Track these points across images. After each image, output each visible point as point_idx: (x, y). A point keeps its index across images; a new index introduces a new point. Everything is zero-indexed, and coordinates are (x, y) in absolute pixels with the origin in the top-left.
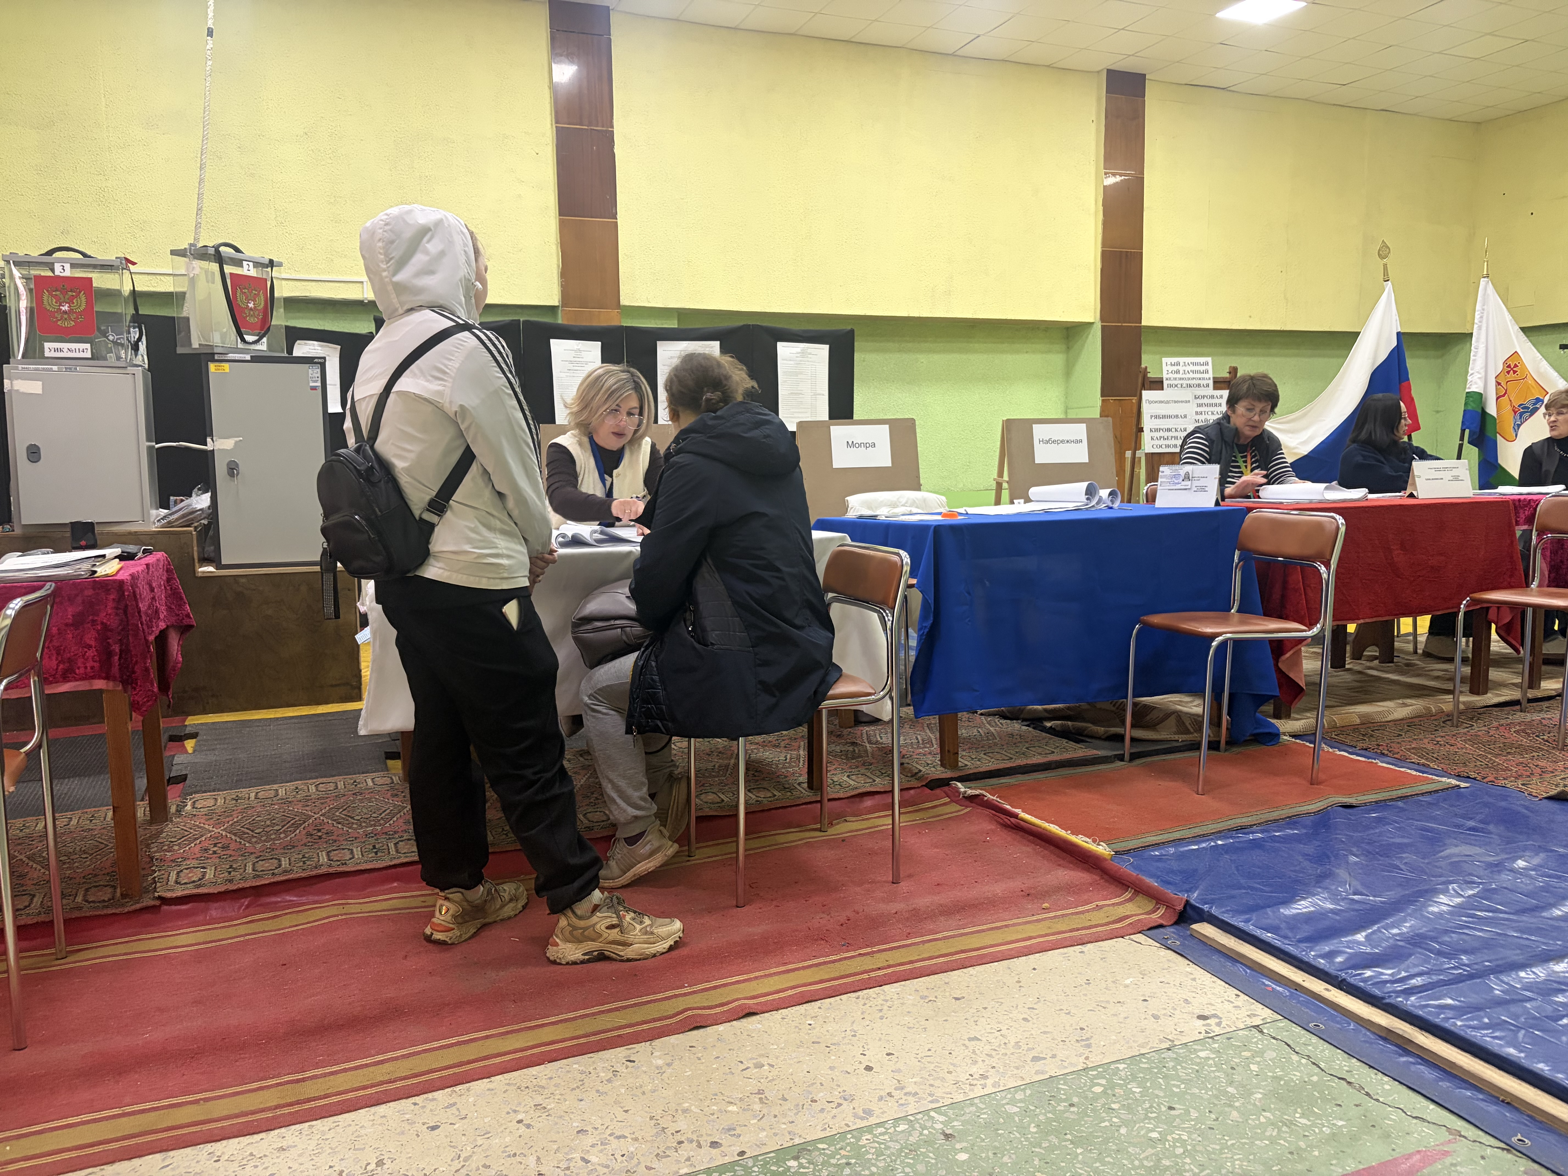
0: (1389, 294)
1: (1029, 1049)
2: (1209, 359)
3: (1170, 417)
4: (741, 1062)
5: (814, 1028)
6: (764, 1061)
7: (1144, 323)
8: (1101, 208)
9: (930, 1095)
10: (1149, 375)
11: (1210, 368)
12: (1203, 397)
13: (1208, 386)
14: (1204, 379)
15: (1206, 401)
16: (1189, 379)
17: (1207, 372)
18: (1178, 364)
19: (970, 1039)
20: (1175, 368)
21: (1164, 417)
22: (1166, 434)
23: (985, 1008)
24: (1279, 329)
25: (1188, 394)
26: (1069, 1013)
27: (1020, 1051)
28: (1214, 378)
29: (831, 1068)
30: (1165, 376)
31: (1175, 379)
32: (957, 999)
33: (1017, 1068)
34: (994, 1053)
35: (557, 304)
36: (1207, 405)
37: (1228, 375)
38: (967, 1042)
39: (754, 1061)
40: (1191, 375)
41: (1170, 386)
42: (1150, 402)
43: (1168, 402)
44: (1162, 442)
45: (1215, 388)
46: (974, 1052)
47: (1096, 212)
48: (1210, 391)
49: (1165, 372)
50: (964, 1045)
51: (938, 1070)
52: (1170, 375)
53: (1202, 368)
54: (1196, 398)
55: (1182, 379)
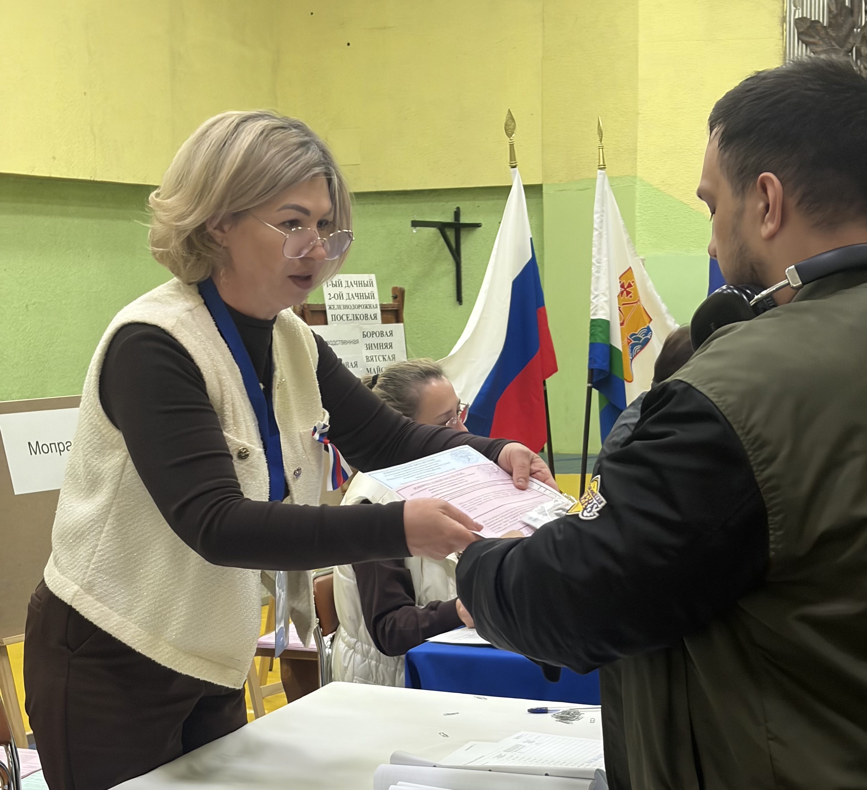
2: (372, 277)
10: (311, 302)
11: (374, 289)
12: (373, 334)
13: (375, 317)
14: (370, 307)
15: (375, 340)
16: (354, 307)
17: (373, 297)
18: (344, 284)
20: (339, 291)
25: (355, 330)
28: (382, 306)
30: (328, 303)
31: (339, 307)
36: (377, 346)
37: (393, 301)
40: (356, 301)
41: (335, 318)
43: (335, 343)
45: (384, 321)
48: (378, 325)
49: (327, 297)
52: (333, 302)
53: (367, 290)
54: (364, 336)
55: (346, 307)
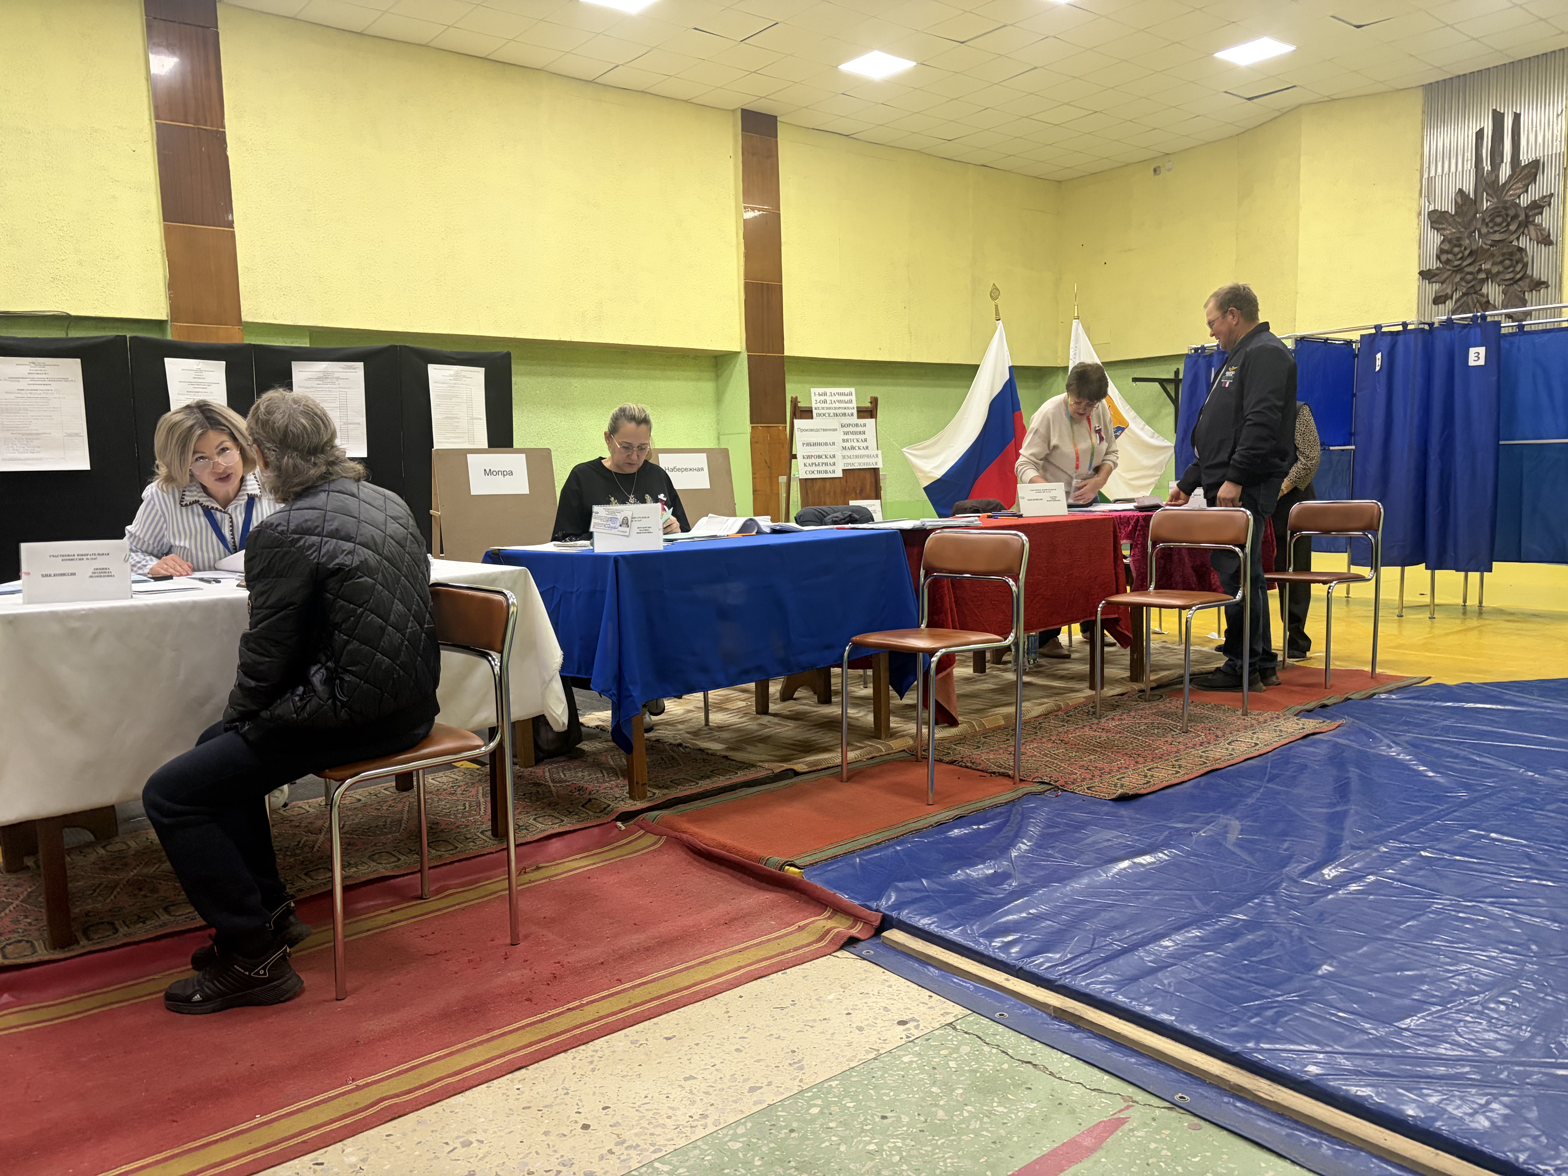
0: (1001, 333)
1: (745, 1081)
2: (853, 390)
3: (820, 444)
4: (447, 1143)
5: (523, 1093)
6: (473, 1138)
7: (786, 353)
8: (742, 241)
9: (652, 1145)
10: (800, 405)
11: (853, 398)
12: (849, 425)
13: (852, 415)
14: (848, 408)
15: (851, 429)
16: (835, 408)
17: (851, 401)
18: (825, 394)
19: (686, 1079)
20: (823, 398)
21: (815, 444)
22: (817, 461)
23: (697, 1044)
24: (905, 360)
25: (835, 423)
26: (779, 1037)
27: (736, 1083)
28: (858, 408)
29: (546, 1133)
30: (814, 406)
31: (823, 408)
32: (668, 1039)
33: (735, 1102)
34: (711, 1090)
35: (164, 318)
36: (853, 433)
37: (869, 405)
38: (683, 1083)
39: (461, 1140)
40: (837, 405)
41: (819, 415)
42: (802, 430)
43: (817, 430)
44: (814, 468)
45: (859, 417)
46: (691, 1092)
47: (738, 244)
48: (855, 420)
49: (813, 402)
50: (680, 1086)
51: (657, 1117)
52: (819, 405)
53: (847, 398)
54: (842, 426)
55: (830, 408)
